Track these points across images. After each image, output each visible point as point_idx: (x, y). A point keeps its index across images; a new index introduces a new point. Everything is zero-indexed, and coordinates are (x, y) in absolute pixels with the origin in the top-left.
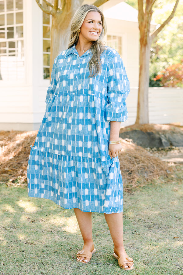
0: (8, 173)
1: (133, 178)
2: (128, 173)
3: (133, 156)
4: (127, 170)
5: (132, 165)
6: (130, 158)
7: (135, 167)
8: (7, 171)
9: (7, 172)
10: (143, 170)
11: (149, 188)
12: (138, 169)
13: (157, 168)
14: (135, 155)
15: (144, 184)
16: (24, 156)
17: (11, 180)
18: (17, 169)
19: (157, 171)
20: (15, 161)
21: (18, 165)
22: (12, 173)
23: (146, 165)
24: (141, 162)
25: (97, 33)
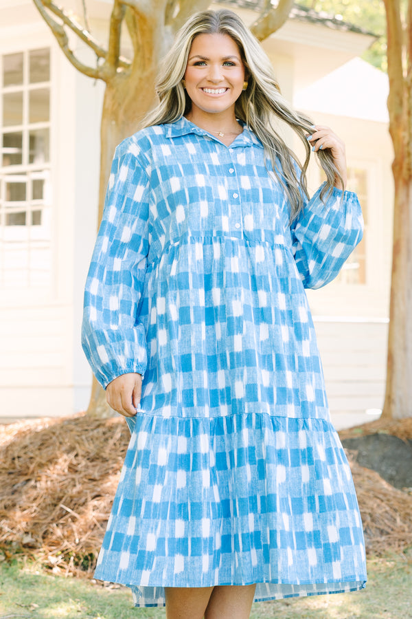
13: (404, 522)
16: (8, 481)
25: (222, 91)
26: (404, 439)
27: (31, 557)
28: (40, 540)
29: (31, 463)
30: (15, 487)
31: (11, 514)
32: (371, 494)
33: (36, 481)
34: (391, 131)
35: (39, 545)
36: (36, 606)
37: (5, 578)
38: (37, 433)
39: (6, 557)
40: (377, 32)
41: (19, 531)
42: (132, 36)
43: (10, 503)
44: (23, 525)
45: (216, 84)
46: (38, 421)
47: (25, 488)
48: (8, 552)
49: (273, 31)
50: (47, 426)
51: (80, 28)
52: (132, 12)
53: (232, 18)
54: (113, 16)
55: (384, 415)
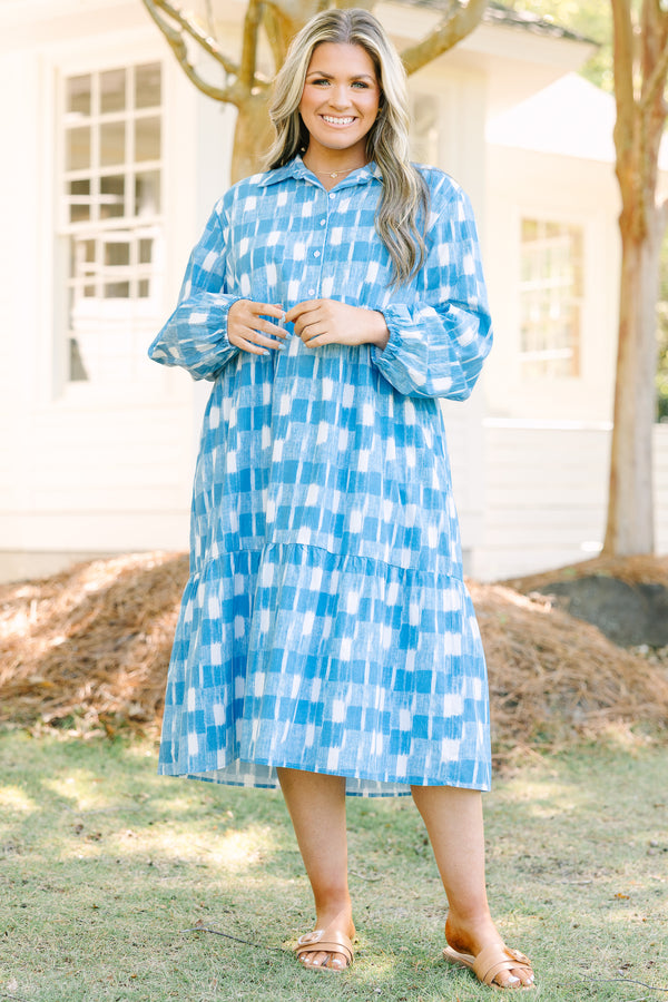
0: (39, 694)
1: (522, 722)
2: (502, 701)
3: (533, 643)
4: (503, 690)
5: (526, 673)
6: (517, 646)
7: (534, 683)
8: (37, 685)
9: (36, 690)
10: (570, 695)
11: (581, 758)
12: (549, 688)
13: (631, 692)
14: (543, 641)
15: (566, 743)
16: (110, 634)
17: (47, 718)
18: (77, 681)
19: (630, 703)
20: (71, 654)
21: (81, 666)
22: (55, 695)
23: (583, 677)
24: (563, 663)
25: (347, 121)
26: (631, 582)
27: (141, 735)
28: (152, 710)
29: (140, 610)
30: (119, 642)
31: (112, 676)
32: (587, 655)
33: (146, 634)
34: (618, 173)
35: (149, 717)
36: (147, 796)
37: (106, 760)
38: (147, 572)
39: (108, 733)
40: (600, 38)
41: (124, 699)
42: (272, 45)
43: (111, 663)
44: (128, 691)
45: (340, 111)
46: (148, 556)
47: (132, 644)
48: (110, 727)
49: (461, 38)
50: (160, 563)
51: (202, 33)
52: (273, 13)
53: (367, 23)
54: (247, 18)
55: (604, 552)
